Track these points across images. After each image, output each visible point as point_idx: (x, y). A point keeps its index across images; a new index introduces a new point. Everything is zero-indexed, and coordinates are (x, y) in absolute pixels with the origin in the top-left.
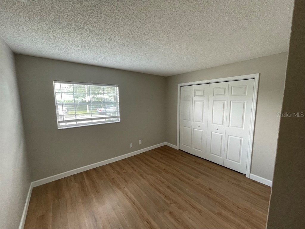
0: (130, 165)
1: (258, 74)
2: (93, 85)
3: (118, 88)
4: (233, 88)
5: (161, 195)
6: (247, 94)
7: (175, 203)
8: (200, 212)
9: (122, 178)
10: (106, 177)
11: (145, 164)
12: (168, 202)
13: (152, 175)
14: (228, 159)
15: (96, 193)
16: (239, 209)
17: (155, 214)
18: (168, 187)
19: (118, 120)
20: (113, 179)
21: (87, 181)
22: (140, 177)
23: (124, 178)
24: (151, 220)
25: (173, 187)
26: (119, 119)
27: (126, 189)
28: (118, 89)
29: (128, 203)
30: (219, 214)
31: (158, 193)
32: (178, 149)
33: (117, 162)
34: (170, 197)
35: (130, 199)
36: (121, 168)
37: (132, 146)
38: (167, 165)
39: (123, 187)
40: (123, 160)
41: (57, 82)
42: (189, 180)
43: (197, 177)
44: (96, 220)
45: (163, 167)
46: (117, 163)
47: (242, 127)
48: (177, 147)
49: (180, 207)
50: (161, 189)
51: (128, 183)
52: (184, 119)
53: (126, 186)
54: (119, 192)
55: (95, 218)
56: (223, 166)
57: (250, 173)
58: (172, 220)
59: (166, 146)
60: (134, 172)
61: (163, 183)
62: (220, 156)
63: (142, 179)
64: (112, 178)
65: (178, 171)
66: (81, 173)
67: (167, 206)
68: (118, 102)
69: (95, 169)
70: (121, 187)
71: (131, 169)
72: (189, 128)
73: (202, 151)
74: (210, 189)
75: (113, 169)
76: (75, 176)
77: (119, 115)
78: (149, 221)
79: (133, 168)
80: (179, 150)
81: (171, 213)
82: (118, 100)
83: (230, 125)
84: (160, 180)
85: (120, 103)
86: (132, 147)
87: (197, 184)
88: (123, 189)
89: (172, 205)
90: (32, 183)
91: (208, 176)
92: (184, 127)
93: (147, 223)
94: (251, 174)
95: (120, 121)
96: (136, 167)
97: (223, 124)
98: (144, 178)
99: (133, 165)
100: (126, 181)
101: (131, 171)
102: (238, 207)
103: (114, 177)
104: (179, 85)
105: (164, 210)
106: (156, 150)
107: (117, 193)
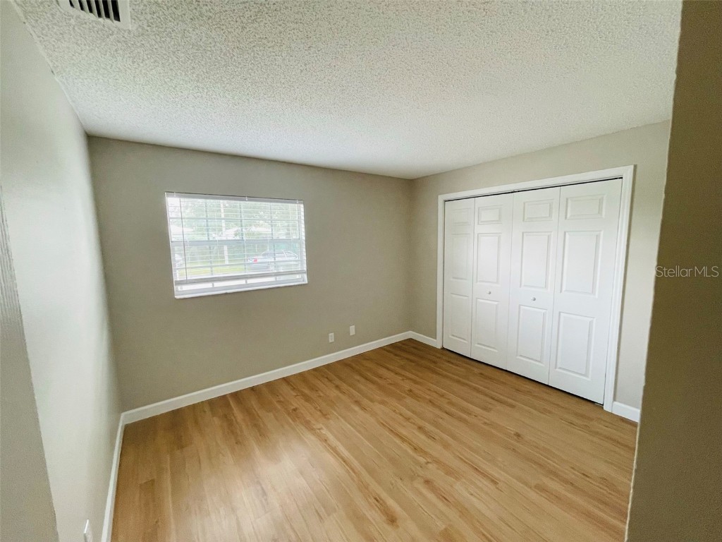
0: (330, 381)
1: (632, 167)
2: (249, 200)
3: (302, 206)
4: (569, 201)
5: (405, 446)
6: (603, 216)
7: (437, 462)
8: (494, 482)
9: (316, 408)
10: (279, 407)
11: (366, 379)
12: (422, 460)
13: (382, 402)
14: (560, 368)
15: (260, 438)
16: (588, 479)
17: (392, 484)
18: (420, 428)
19: (302, 280)
20: (295, 410)
21: (238, 415)
22: (356, 408)
23: (319, 408)
24: (384, 495)
25: (429, 427)
26: (305, 276)
27: (324, 431)
28: (302, 210)
29: (330, 459)
30: (541, 489)
31: (398, 441)
32: (439, 347)
33: (301, 374)
34: (427, 450)
35: (335, 451)
36: (313, 388)
37: (333, 337)
38: (416, 382)
39: (319, 427)
40: (315, 370)
41: (173, 196)
42: (469, 414)
43: (485, 409)
44: (264, 493)
45: (407, 385)
46: (302, 376)
47: (593, 292)
48: (436, 343)
49: (450, 472)
50: (403, 432)
51: (328, 419)
52: (454, 278)
53: (323, 424)
54: (310, 438)
55: (263, 489)
56: (548, 386)
57: (615, 399)
58: (430, 496)
59: (410, 340)
60: (340, 395)
61: (408, 419)
62: (539, 362)
63: (361, 412)
64: (293, 407)
65: (442, 396)
66: (224, 397)
67: (418, 468)
68: (304, 238)
69: (253, 389)
70: (314, 427)
71: (335, 391)
72: (466, 298)
73: (496, 351)
74: (518, 435)
75: (294, 389)
76: (211, 403)
77: (305, 269)
78: (380, 498)
79: (337, 387)
80: (443, 348)
81: (427, 482)
82: (304, 234)
83: (564, 289)
84: (401, 414)
85: (306, 241)
86: (333, 341)
87: (485, 423)
88: (318, 431)
89: (430, 466)
90: (123, 415)
91: (512, 406)
92: (454, 296)
93: (377, 501)
94: (615, 403)
95: (307, 282)
96: (344, 386)
97: (546, 287)
98: (364, 409)
99: (338, 382)
100: (324, 415)
101: (334, 393)
102: (584, 475)
103: (296, 405)
104: (441, 198)
105: (412, 478)
106: (389, 349)
107: (305, 439)
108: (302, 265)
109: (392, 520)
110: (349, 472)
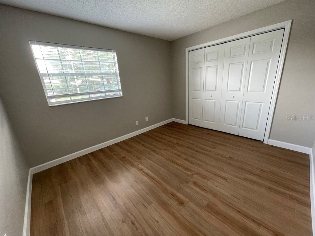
0: (139, 143)
1: (291, 20)
2: (84, 49)
3: (115, 54)
4: (255, 45)
5: (180, 168)
6: (272, 51)
7: (197, 174)
8: (225, 179)
9: (134, 156)
10: (115, 157)
11: (156, 140)
12: (190, 173)
13: (165, 150)
14: (245, 127)
15: (107, 172)
16: (265, 173)
17: (178, 187)
18: (186, 159)
19: (119, 95)
20: (124, 157)
21: (95, 163)
22: (154, 154)
23: (135, 155)
24: (175, 192)
25: (190, 159)
26: (121, 93)
27: (142, 167)
28: (116, 56)
29: (146, 179)
30: (246, 179)
31: (177, 166)
32: (187, 124)
33: (124, 141)
34: (191, 169)
35: (147, 175)
36: (131, 146)
37: (136, 123)
38: (180, 140)
39: (137, 164)
40: (131, 138)
41: (35, 44)
42: (207, 151)
43: (214, 148)
44: (114, 199)
45: (176, 141)
46: (124, 142)
47: (263, 90)
48: (186, 122)
49: (204, 177)
50: (179, 162)
51: (141, 160)
52: (193, 91)
53: (139, 163)
54: (133, 170)
55: (113, 197)
56: (238, 136)
57: (269, 138)
58: (198, 190)
59: (173, 122)
60: (145, 148)
61: (179, 156)
62: (235, 126)
63: (156, 155)
64: (122, 157)
65: (193, 144)
66: (86, 155)
67: (189, 178)
68: (118, 72)
69: (101, 150)
70: (135, 164)
71: (141, 146)
72: (200, 100)
73: (214, 123)
74: (230, 158)
75: (121, 148)
76: (79, 159)
77: (120, 89)
78: (174, 194)
79: (143, 145)
80: (189, 124)
81: (195, 183)
82: (118, 69)
83: (249, 90)
84: (175, 154)
85: (120, 73)
86: (138, 124)
87: (215, 154)
88: (137, 166)
89: (194, 176)
90: (30, 169)
91: (226, 146)
92: (194, 99)
93: (172, 195)
95: (122, 96)
96: (146, 144)
97: (240, 90)
98: (158, 154)
99: (143, 143)
100: (139, 158)
101: (142, 148)
102: (263, 171)
103: (123, 155)
104: (187, 50)
105: (187, 182)
106: (164, 127)
107: (131, 171)
108: (118, 86)
109: (181, 203)
110: (155, 184)
